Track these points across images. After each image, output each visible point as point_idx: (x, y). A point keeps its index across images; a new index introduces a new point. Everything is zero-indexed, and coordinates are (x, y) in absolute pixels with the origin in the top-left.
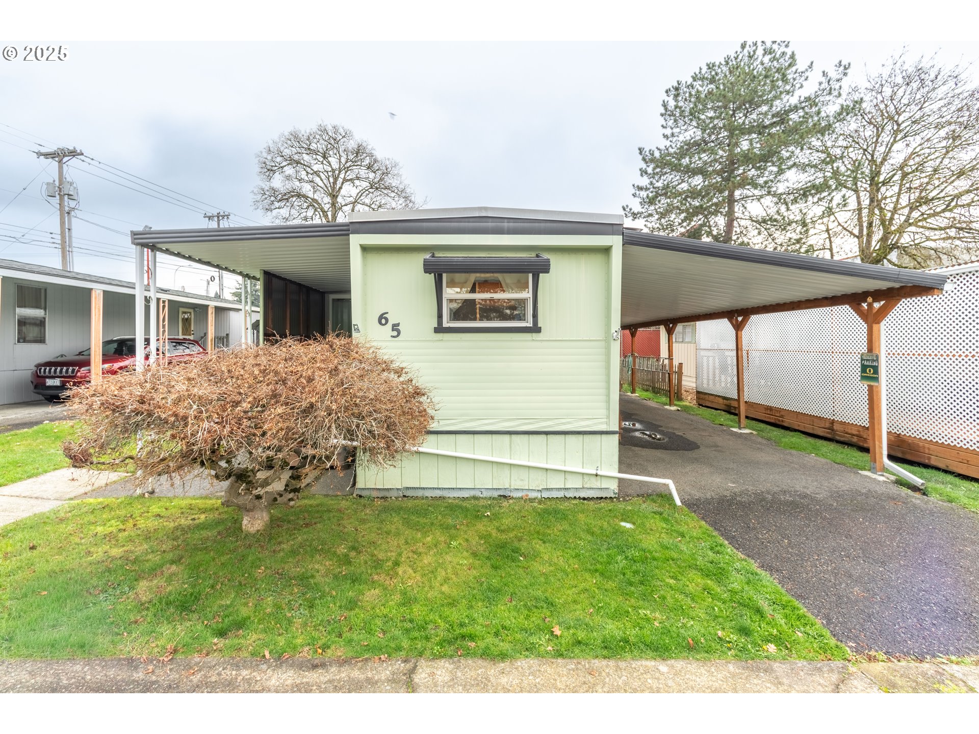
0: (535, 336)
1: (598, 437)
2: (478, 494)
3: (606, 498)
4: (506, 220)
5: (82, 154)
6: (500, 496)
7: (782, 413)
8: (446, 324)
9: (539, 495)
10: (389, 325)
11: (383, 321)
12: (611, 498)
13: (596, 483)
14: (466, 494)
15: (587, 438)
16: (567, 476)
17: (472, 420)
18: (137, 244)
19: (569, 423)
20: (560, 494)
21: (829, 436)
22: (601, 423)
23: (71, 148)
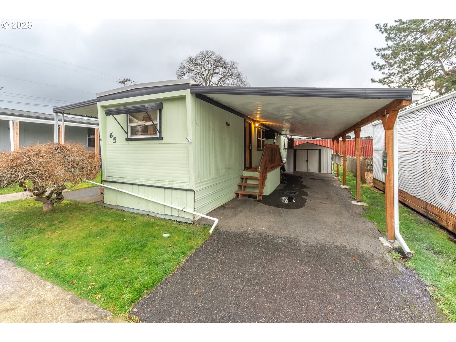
0: (160, 142)
1: (185, 192)
2: (140, 212)
3: (188, 223)
4: (144, 89)
5: (130, 80)
6: (147, 214)
7: (406, 195)
8: (129, 137)
9: (161, 216)
10: (113, 138)
11: (111, 137)
12: (190, 223)
13: (184, 216)
14: (135, 212)
15: (181, 192)
16: (173, 210)
17: (137, 179)
18: (55, 112)
19: (173, 184)
20: (169, 218)
21: (425, 214)
22: (187, 185)
23: (127, 79)
